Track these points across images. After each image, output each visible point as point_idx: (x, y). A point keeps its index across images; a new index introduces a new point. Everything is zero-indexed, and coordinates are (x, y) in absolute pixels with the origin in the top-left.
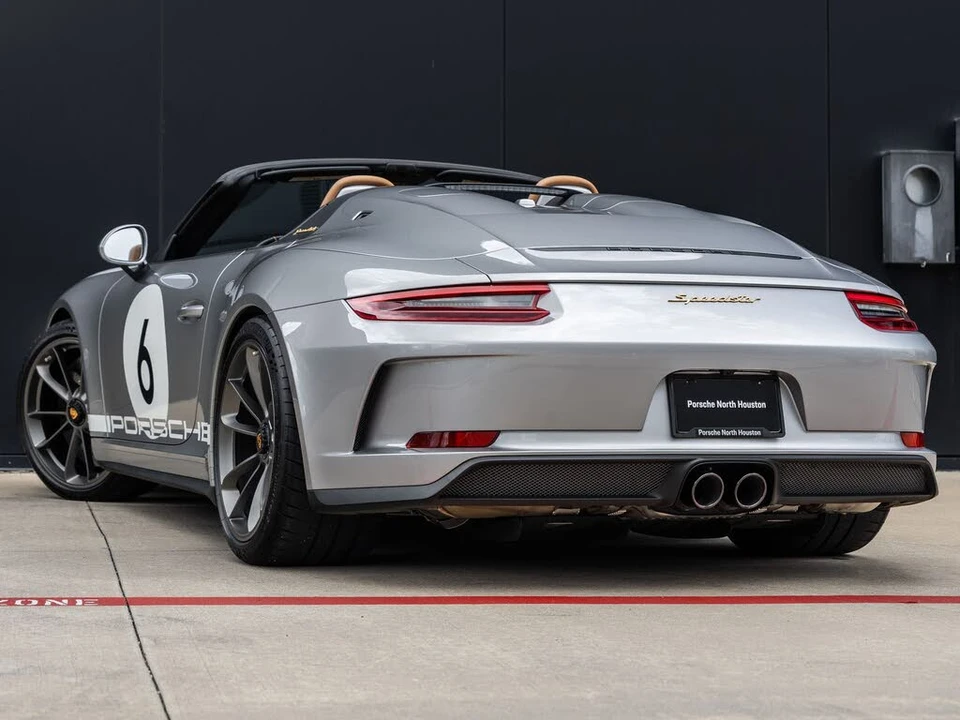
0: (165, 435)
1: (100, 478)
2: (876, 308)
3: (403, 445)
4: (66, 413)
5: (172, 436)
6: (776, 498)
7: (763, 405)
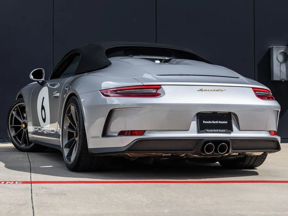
0: (49, 132)
1: (32, 145)
2: (262, 93)
3: (117, 135)
4: (21, 126)
5: (51, 132)
6: (230, 151)
7: (226, 122)
